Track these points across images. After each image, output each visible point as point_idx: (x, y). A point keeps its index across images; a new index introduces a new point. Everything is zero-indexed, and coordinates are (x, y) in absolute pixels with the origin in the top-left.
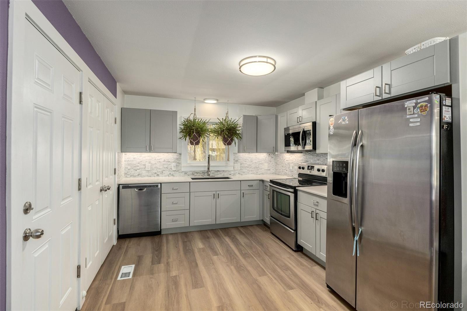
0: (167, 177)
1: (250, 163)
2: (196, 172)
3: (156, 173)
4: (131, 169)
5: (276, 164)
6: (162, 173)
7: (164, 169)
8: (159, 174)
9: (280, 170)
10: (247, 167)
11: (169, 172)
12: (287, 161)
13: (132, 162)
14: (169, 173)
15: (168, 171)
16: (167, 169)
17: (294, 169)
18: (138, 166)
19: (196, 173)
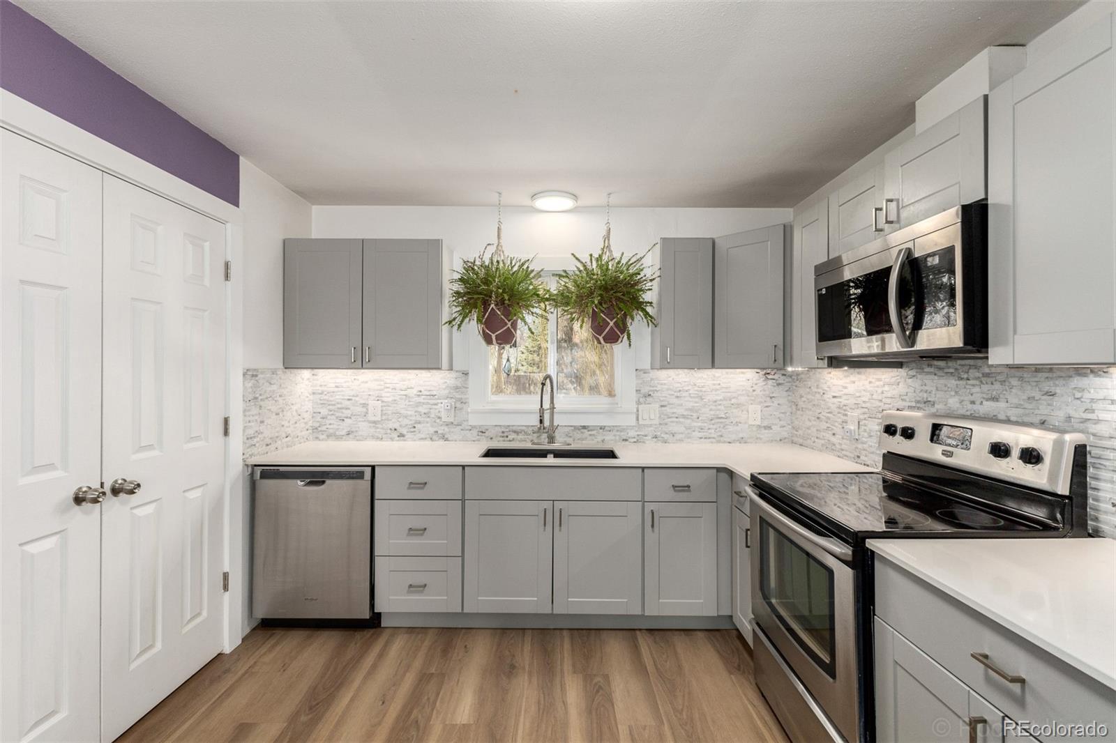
0: (428, 443)
1: (696, 402)
2: (514, 428)
3: (395, 430)
4: (329, 417)
5: (794, 407)
6: (413, 430)
7: (419, 418)
8: (404, 431)
9: (809, 428)
10: (684, 416)
11: (432, 426)
12: (834, 397)
13: (332, 396)
14: (432, 430)
15: (428, 425)
16: (428, 419)
17: (865, 431)
18: (347, 409)
19: (515, 432)
